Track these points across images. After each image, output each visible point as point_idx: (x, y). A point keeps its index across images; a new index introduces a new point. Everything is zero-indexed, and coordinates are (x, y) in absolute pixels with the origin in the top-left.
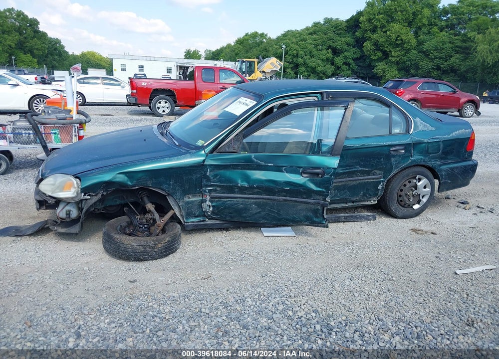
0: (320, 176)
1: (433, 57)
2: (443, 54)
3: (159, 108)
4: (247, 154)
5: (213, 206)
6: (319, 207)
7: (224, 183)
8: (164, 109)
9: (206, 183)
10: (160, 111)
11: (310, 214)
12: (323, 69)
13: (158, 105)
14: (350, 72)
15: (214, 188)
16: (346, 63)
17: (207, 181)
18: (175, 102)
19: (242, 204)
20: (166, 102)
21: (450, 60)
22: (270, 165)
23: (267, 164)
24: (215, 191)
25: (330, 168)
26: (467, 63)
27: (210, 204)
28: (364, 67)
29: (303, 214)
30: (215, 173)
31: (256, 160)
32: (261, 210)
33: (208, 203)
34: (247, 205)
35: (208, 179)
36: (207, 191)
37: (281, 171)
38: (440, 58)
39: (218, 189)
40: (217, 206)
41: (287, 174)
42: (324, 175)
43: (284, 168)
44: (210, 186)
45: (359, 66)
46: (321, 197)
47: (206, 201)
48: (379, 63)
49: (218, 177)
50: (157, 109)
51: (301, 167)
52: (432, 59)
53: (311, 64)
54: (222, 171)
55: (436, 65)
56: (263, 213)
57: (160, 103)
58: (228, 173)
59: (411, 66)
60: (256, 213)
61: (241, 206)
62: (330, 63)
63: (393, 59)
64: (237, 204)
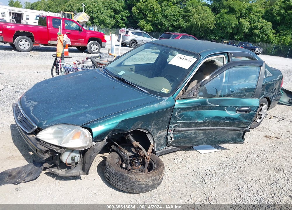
0: (248, 112)
1: (170, 19)
2: (175, 18)
3: (21, 45)
4: (203, 99)
5: (175, 138)
6: (242, 132)
7: (186, 120)
8: (25, 46)
9: (173, 122)
10: (22, 47)
11: (235, 137)
12: (109, 21)
13: (20, 43)
14: (124, 25)
15: (178, 124)
16: (122, 19)
17: (174, 120)
18: (33, 41)
19: (194, 134)
20: (26, 41)
21: (178, 21)
22: (217, 106)
23: (215, 105)
24: (178, 126)
25: (255, 107)
26: (187, 24)
27: (173, 136)
28: (132, 22)
29: (231, 137)
30: (180, 113)
31: (209, 103)
32: (205, 137)
33: (172, 135)
34: (197, 134)
35: (175, 118)
36: (173, 127)
37: (224, 110)
38: (174, 20)
39: (181, 125)
40: (177, 137)
41: (227, 112)
42: (250, 111)
43: (226, 108)
44: (175, 123)
45: (129, 21)
46: (245, 126)
47: (170, 134)
48: (141, 20)
49: (182, 117)
50: (19, 46)
51: (236, 107)
52: (170, 20)
53: (101, 18)
54: (185, 112)
55: (171, 23)
56: (205, 139)
57: (21, 41)
58: (189, 113)
59: (158, 24)
60: (201, 140)
61: (194, 135)
62: (112, 18)
63: (149, 19)
64: (191, 134)
